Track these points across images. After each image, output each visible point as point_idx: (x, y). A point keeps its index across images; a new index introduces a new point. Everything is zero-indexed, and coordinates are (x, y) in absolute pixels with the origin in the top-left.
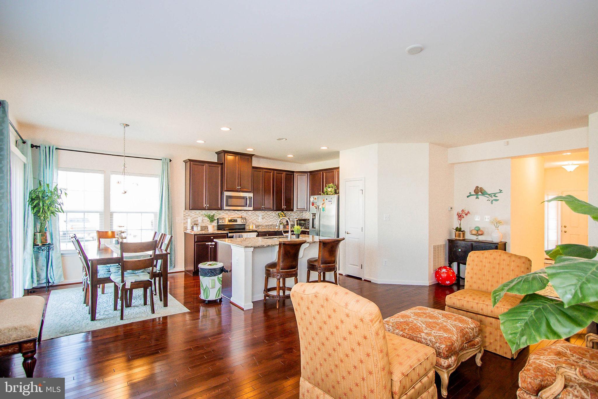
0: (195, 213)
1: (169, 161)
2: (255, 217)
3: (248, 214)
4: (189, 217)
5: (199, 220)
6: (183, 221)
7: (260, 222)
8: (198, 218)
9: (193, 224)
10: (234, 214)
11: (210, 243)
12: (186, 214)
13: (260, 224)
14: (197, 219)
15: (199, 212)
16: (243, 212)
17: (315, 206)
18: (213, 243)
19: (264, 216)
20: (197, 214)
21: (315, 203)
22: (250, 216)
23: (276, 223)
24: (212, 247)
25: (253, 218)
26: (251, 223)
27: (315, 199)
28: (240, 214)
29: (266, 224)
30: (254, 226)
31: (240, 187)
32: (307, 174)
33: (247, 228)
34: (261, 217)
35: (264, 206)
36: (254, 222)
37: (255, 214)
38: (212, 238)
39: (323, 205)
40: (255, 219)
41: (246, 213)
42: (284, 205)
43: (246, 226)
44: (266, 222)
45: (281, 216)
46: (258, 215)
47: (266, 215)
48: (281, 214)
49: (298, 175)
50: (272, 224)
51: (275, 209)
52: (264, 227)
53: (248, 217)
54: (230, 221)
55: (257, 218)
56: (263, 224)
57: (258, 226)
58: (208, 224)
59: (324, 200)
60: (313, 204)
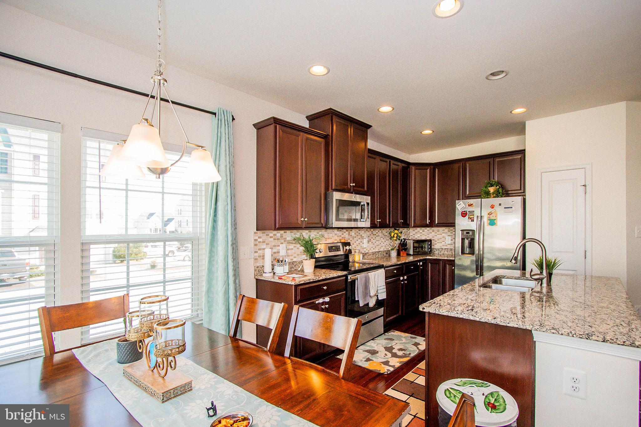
0: (275, 237)
1: (231, 120)
2: (359, 240)
3: (351, 236)
4: (266, 246)
5: (281, 251)
6: (253, 255)
7: (365, 248)
8: (279, 246)
10: (333, 236)
11: (321, 300)
12: (259, 240)
13: (365, 251)
14: (277, 248)
16: (345, 232)
17: (471, 217)
18: (327, 299)
19: (370, 238)
20: (278, 239)
21: (469, 211)
22: (353, 239)
23: (384, 249)
24: (325, 307)
25: (357, 242)
26: (357, 251)
27: (470, 205)
28: (341, 236)
29: (372, 251)
30: (361, 256)
31: (354, 184)
32: (429, 168)
33: (351, 260)
34: (367, 239)
35: (380, 220)
36: (359, 248)
37: (359, 234)
38: (325, 288)
39: (492, 215)
40: (359, 244)
41: (349, 234)
42: (400, 218)
43: (350, 257)
44: (372, 247)
45: (396, 235)
46: (363, 237)
47: (372, 236)
48: (395, 234)
49: (416, 169)
50: (379, 250)
51: (391, 225)
52: (370, 256)
53: (351, 241)
54: (331, 249)
55: (361, 242)
56: (369, 251)
57: (363, 256)
58: (295, 257)
59: (494, 206)
60: (464, 214)
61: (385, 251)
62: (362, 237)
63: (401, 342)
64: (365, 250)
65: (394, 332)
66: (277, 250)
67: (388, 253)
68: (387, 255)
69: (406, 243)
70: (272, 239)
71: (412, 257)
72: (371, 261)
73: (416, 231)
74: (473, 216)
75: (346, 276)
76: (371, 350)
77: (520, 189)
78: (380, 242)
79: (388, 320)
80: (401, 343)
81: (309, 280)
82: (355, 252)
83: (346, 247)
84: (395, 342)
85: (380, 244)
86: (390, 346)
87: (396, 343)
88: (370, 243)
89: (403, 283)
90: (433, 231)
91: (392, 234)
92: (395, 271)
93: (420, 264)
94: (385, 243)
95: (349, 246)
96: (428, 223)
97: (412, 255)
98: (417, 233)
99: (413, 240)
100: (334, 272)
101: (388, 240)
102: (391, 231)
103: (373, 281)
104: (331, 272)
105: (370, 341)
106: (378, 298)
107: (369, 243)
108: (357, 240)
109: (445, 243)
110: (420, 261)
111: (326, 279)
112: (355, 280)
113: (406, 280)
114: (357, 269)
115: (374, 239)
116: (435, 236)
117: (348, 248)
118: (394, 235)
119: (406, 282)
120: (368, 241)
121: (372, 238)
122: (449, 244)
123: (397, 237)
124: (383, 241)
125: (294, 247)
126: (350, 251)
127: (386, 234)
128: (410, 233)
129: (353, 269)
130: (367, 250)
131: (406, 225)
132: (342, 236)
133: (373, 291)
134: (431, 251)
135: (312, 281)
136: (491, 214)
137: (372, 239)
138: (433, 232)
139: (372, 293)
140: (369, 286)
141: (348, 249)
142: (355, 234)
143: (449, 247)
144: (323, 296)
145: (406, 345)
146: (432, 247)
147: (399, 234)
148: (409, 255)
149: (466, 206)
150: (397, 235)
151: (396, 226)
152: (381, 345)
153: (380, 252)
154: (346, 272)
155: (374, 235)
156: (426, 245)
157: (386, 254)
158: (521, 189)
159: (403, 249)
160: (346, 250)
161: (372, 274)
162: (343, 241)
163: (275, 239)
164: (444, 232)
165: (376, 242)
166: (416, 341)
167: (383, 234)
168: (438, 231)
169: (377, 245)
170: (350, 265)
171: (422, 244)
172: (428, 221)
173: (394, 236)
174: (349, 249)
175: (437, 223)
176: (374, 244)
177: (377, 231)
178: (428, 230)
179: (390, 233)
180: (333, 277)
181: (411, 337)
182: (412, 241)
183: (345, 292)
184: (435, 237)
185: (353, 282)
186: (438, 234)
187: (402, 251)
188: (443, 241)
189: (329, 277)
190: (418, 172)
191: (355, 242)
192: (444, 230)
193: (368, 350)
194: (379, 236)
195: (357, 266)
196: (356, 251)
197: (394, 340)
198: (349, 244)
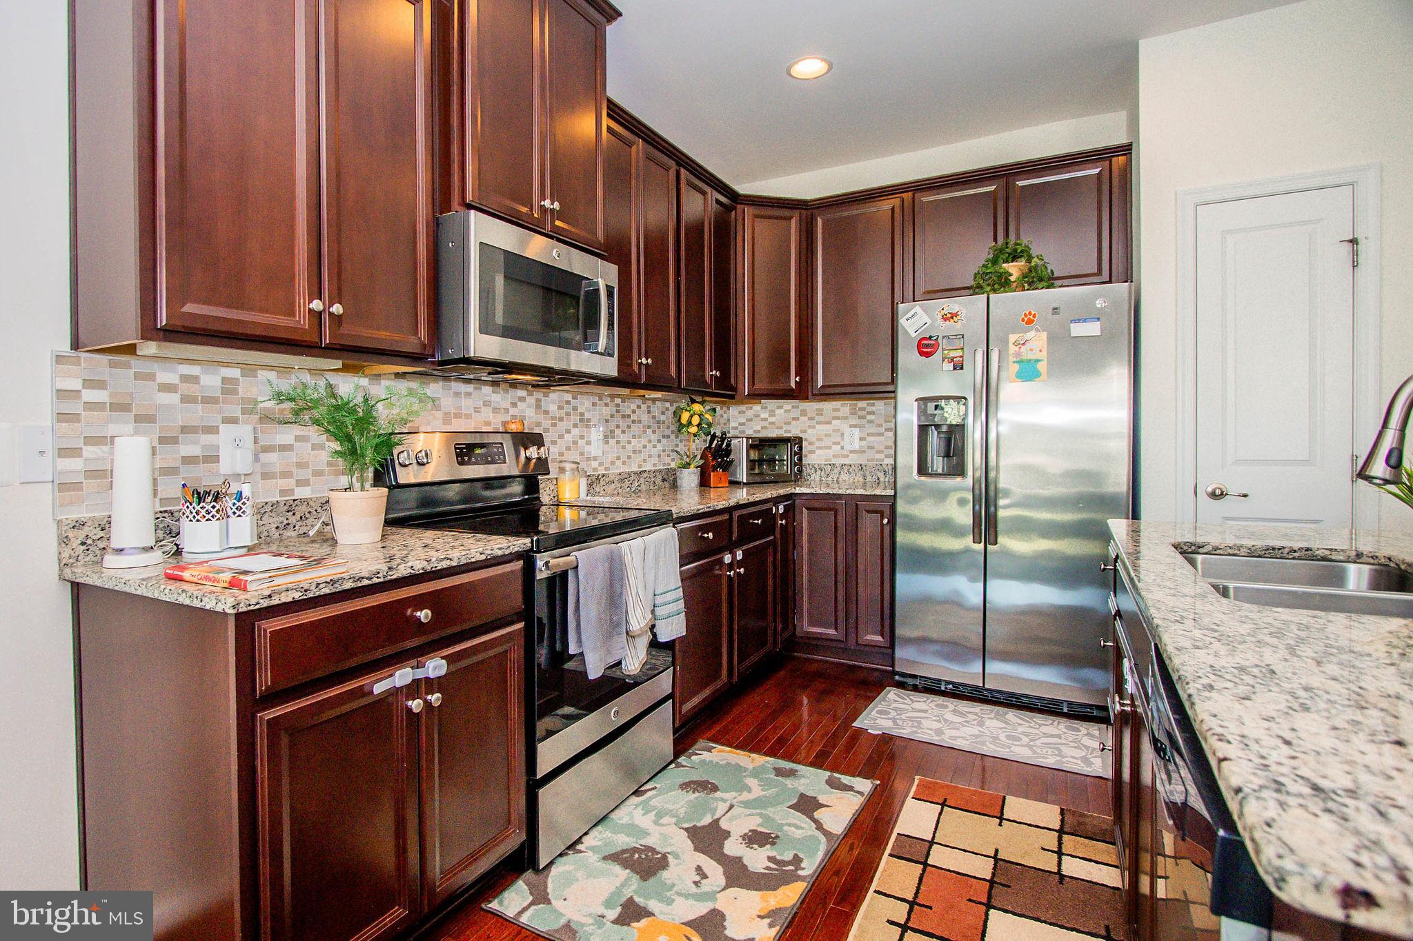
0: (187, 389)
2: (575, 432)
3: (546, 412)
4: (130, 427)
5: (222, 454)
6: (51, 468)
7: (595, 459)
8: (216, 432)
9: (171, 488)
10: (477, 410)
11: (403, 676)
12: (90, 395)
13: (595, 470)
14: (205, 439)
15: (224, 380)
16: (522, 399)
17: (952, 354)
18: (435, 666)
19: (612, 426)
20: (208, 400)
21: (943, 337)
22: (554, 425)
23: (654, 465)
24: (428, 704)
25: (568, 437)
26: (568, 466)
27: (949, 315)
28: (507, 411)
29: (619, 468)
30: (584, 483)
31: (556, 205)
32: (798, 215)
33: (545, 497)
34: (601, 429)
35: (650, 361)
36: (573, 455)
37: (575, 409)
38: (424, 615)
39: (1028, 345)
40: (575, 443)
41: (538, 406)
42: (711, 365)
43: (541, 486)
44: (618, 458)
45: (696, 420)
46: (589, 420)
47: (617, 419)
48: (694, 414)
49: (757, 216)
50: (640, 466)
51: (684, 384)
52: (613, 486)
53: (546, 430)
54: (464, 453)
55: (582, 437)
56: (606, 469)
57: (590, 485)
58: (300, 483)
59: (1034, 316)
60: (928, 346)
61: (660, 471)
62: (584, 421)
63: (746, 796)
64: (595, 464)
65: (709, 750)
66: (203, 447)
67: (670, 480)
68: (667, 485)
69: (729, 445)
70: (174, 398)
71: (745, 490)
72: (621, 501)
73: (749, 414)
74: (959, 353)
75: (527, 558)
76: (635, 850)
77: (1095, 271)
78: (644, 441)
79: (688, 706)
80: (747, 804)
81: (333, 582)
82: (562, 470)
83: (526, 449)
84: (724, 801)
85: (645, 447)
86: (706, 820)
87: (728, 805)
88: (612, 442)
89: (732, 573)
90: (803, 413)
91: (685, 417)
92: (711, 535)
93: (777, 509)
94: (659, 447)
95: (539, 449)
96: (793, 385)
97: (744, 484)
98: (751, 420)
99: (748, 438)
100: (471, 541)
101: (668, 437)
102: (678, 408)
103: (640, 576)
104: (458, 542)
105: (627, 803)
106: (654, 635)
107: (607, 443)
108: (568, 431)
109: (842, 448)
110: (776, 500)
111: (431, 572)
112: (564, 575)
113: (740, 564)
114: (568, 528)
115: (623, 432)
116: (810, 427)
117: (533, 452)
118: (691, 416)
119: (742, 570)
120: (606, 437)
121: (618, 426)
122: (851, 452)
123: (699, 425)
124: (654, 437)
125: (298, 439)
126: (543, 465)
127: (663, 418)
128: (729, 420)
129: (553, 529)
130: (601, 464)
131: (726, 391)
132: (513, 411)
133: (638, 612)
134: (800, 471)
135: (348, 585)
136: (1023, 344)
137: (618, 432)
138: (801, 415)
139: (638, 620)
140: (621, 593)
141: (535, 455)
142: (560, 408)
143: (854, 459)
144: (417, 654)
145: (770, 811)
146: (804, 462)
147: (707, 416)
148: (735, 484)
149: (934, 320)
150: (701, 419)
151: (697, 390)
152: (674, 820)
153: (645, 475)
154: (528, 540)
155: (623, 416)
156: (785, 454)
157: (664, 480)
158: (1099, 272)
159: (720, 465)
160: (528, 459)
161: (633, 547)
162: (514, 427)
163: (186, 399)
164: (837, 414)
165: (629, 442)
166: (802, 789)
167: (654, 417)
168: (820, 412)
169: (634, 452)
170: (542, 518)
171: (770, 451)
172: (794, 380)
173: (690, 423)
174: (539, 459)
175: (820, 384)
176: (624, 447)
177: (633, 407)
178: (786, 411)
179: (677, 414)
180: (463, 561)
181: (775, 769)
182: (745, 440)
183: (521, 625)
184: (809, 431)
185: (559, 582)
186: (819, 423)
187: (715, 469)
188: (835, 444)
189: (445, 564)
190: (763, 227)
191: (561, 437)
192: (838, 410)
193: (624, 851)
194: (640, 422)
195: (569, 519)
196: (562, 465)
197: (715, 788)
198: (537, 440)
